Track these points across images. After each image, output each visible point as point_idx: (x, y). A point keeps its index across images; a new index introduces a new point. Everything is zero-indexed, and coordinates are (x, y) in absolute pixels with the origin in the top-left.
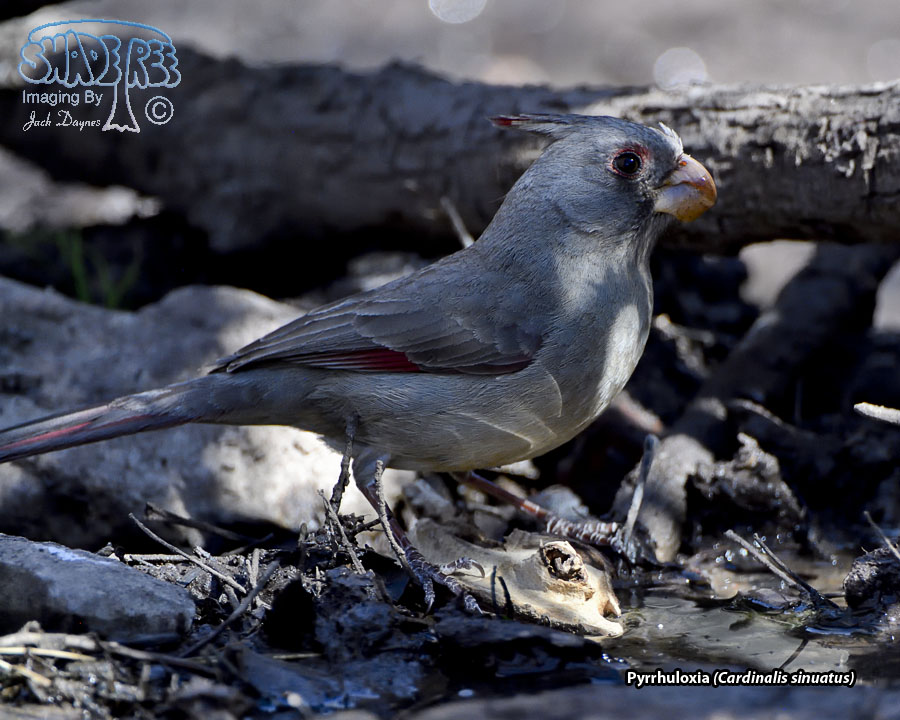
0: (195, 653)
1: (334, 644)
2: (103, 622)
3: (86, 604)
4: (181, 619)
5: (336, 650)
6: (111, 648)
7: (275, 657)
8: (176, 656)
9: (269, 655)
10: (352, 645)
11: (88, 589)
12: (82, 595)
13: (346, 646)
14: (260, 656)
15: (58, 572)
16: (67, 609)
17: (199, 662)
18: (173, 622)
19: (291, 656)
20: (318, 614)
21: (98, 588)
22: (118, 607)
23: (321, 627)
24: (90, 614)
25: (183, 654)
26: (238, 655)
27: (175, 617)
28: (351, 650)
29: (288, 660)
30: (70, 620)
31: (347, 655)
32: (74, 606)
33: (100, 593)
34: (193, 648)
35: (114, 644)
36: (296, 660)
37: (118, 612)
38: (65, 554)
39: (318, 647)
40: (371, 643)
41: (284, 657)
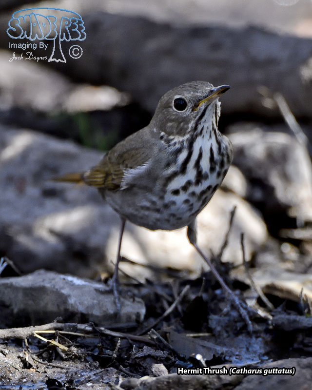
0: (145, 333)
1: (219, 329)
2: (97, 317)
3: (88, 307)
4: (138, 315)
5: (219, 332)
6: (101, 330)
7: (188, 335)
8: (135, 335)
9: (184, 334)
10: (228, 329)
11: (89, 300)
12: (86, 302)
13: (225, 330)
14: (179, 335)
15: (73, 290)
16: (77, 310)
17: (147, 338)
18: (134, 317)
19: (196, 335)
20: (210, 312)
21: (94, 299)
22: (104, 309)
23: (211, 320)
24: (90, 313)
25: (138, 334)
26: (168, 334)
27: (135, 314)
28: (227, 332)
29: (194, 337)
30: (79, 315)
31: (225, 335)
32: (81, 309)
33: (95, 301)
34: (144, 331)
35: (102, 329)
36: (198, 337)
37: (104, 311)
38: (77, 281)
39: (210, 330)
40: (238, 328)
41: (192, 335)
